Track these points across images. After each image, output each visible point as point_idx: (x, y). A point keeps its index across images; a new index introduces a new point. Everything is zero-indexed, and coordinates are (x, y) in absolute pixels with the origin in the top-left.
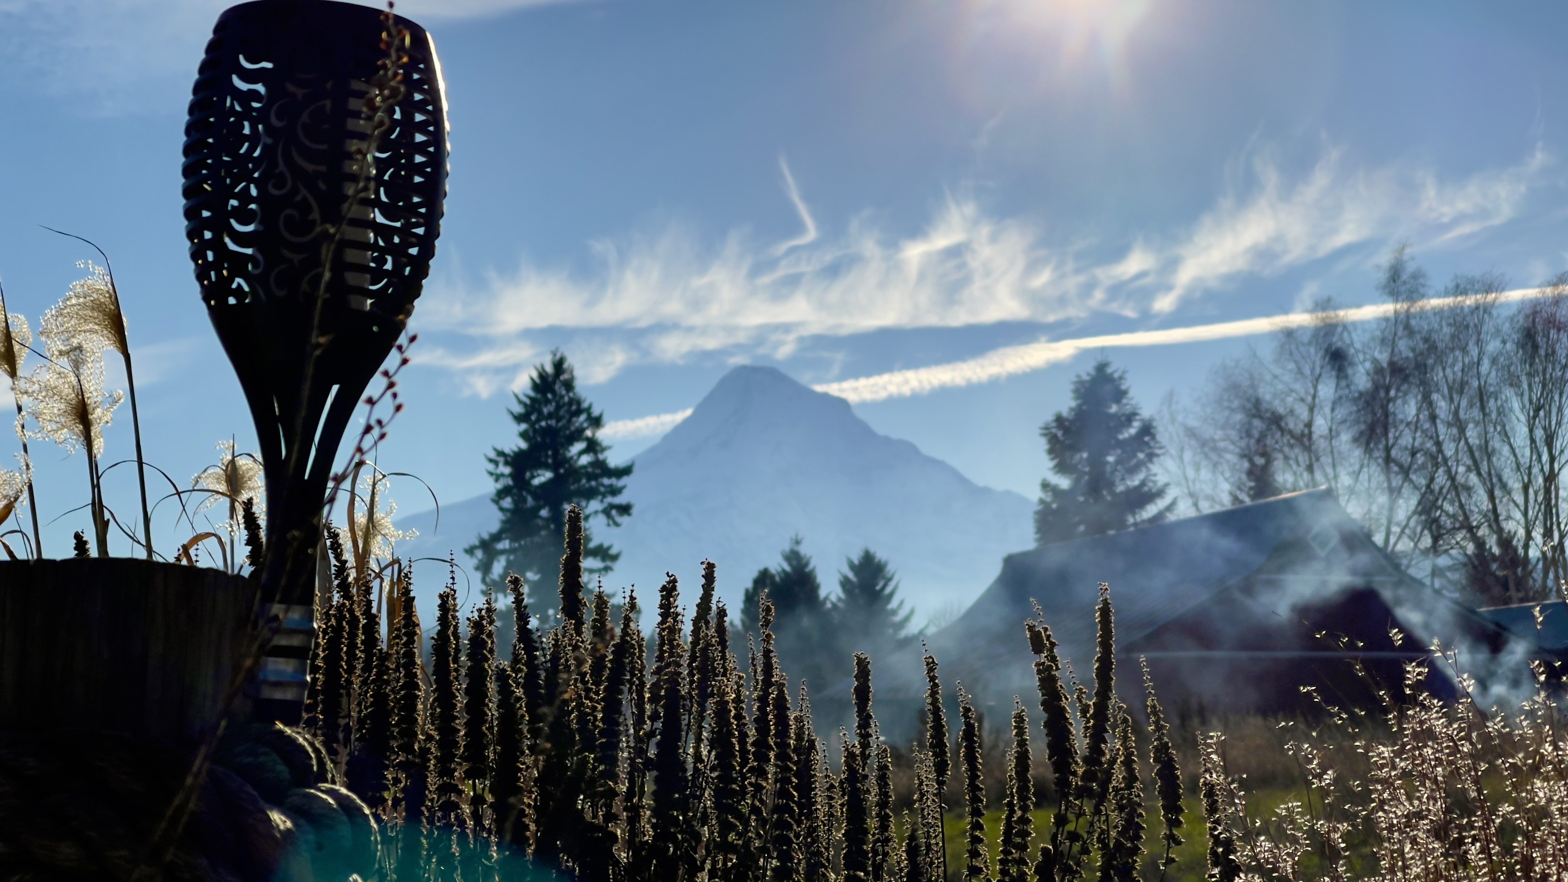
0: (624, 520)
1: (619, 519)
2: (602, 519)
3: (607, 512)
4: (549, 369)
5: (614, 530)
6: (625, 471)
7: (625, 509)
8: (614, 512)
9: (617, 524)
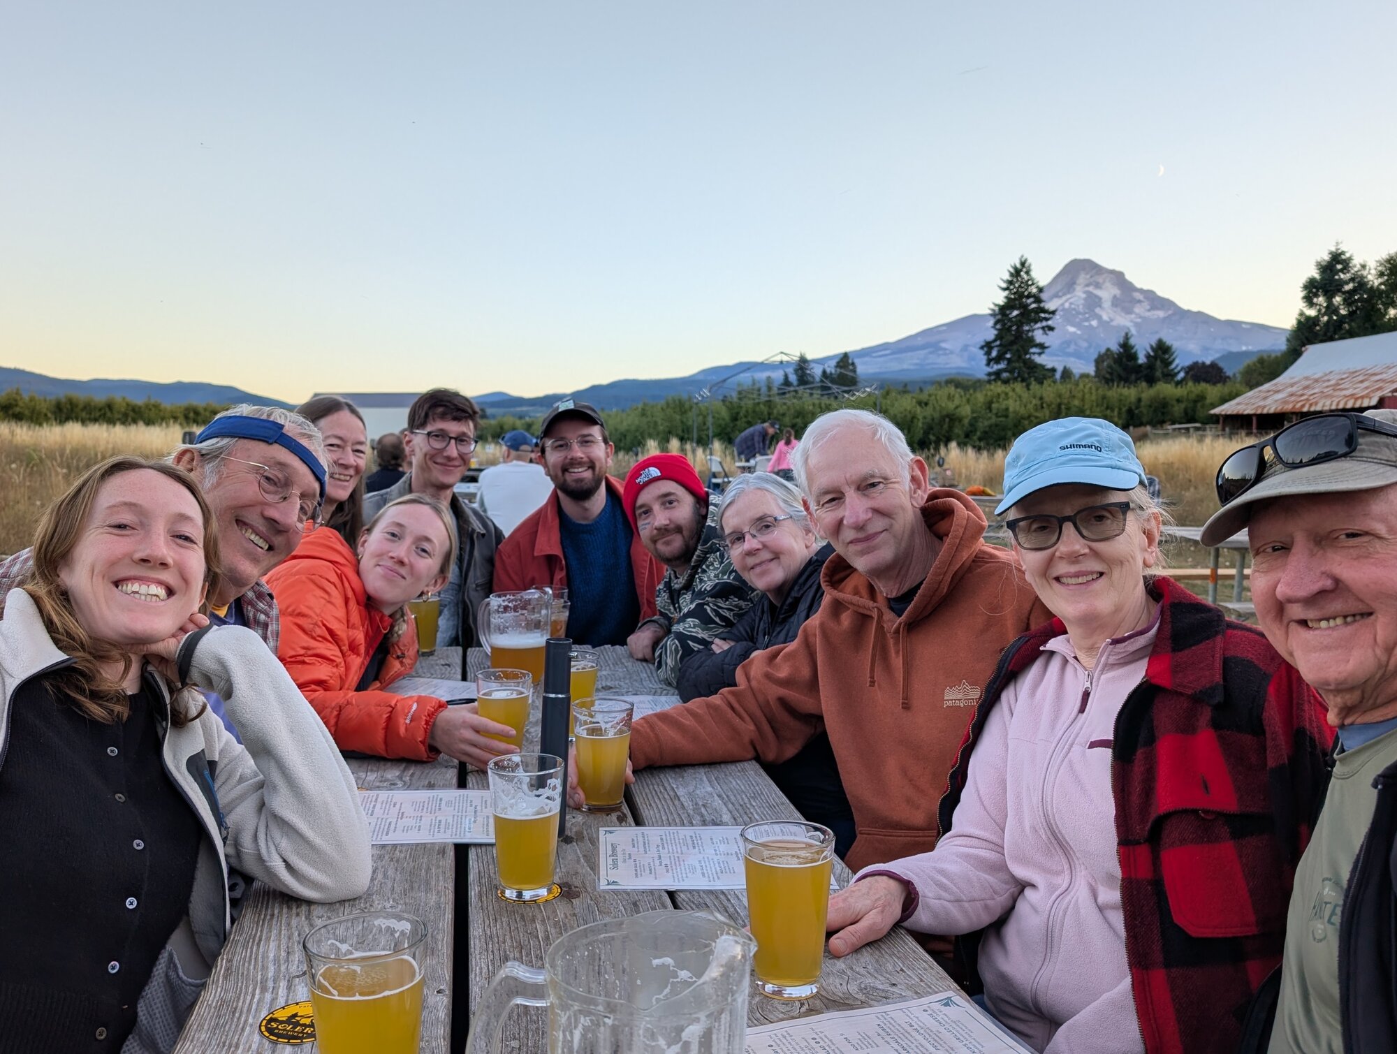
0: (1050, 333)
1: (1048, 332)
2: (1040, 331)
3: (1043, 328)
4: (1018, 266)
5: (1045, 336)
6: (1053, 313)
7: (1051, 329)
8: (1046, 329)
9: (1047, 334)
